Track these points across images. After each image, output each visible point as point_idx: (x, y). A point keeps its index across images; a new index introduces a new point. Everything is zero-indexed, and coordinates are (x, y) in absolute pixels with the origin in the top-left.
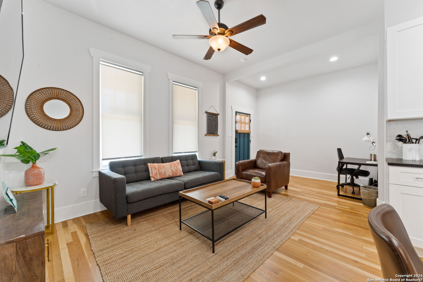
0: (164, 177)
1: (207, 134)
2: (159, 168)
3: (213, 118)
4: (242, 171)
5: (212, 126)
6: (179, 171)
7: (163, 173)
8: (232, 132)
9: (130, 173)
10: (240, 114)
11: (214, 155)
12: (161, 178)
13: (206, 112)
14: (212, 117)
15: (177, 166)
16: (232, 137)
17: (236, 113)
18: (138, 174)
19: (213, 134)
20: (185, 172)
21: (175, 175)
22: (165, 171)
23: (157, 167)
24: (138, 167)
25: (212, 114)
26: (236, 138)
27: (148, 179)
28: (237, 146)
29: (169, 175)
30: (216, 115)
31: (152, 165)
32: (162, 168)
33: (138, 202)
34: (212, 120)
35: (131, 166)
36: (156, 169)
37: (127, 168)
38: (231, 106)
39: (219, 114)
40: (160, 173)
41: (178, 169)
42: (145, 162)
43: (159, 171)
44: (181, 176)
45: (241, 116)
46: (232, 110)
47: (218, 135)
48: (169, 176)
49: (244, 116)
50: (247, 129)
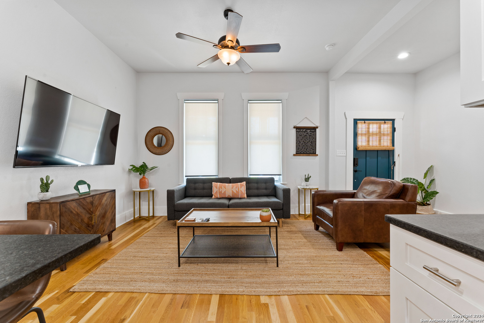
0: (224, 196)
1: (296, 153)
2: (220, 187)
3: (307, 133)
4: (317, 205)
5: (305, 143)
6: (240, 193)
7: (223, 193)
8: (346, 150)
9: (199, 189)
10: (365, 122)
11: (307, 180)
12: (221, 197)
13: (294, 127)
14: (304, 132)
15: (240, 188)
16: (346, 156)
17: (356, 121)
18: (205, 191)
19: (306, 153)
20: (249, 196)
21: (235, 196)
22: (225, 191)
23: (218, 186)
24: (206, 184)
25: (304, 129)
26: (354, 159)
27: (210, 196)
28: (357, 170)
29: (229, 195)
30: (314, 129)
31: (216, 184)
32: (223, 187)
33: (183, 212)
34: (306, 136)
35: (201, 183)
36: (217, 188)
37: (197, 185)
38: (345, 113)
39: (317, 127)
40: (220, 193)
41: (240, 191)
42: (211, 181)
43: (219, 190)
44: (244, 198)
45: (369, 124)
46: (346, 118)
47: (317, 155)
48: (229, 197)
49: (377, 123)
50: (386, 143)
